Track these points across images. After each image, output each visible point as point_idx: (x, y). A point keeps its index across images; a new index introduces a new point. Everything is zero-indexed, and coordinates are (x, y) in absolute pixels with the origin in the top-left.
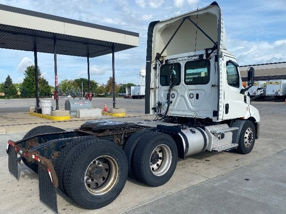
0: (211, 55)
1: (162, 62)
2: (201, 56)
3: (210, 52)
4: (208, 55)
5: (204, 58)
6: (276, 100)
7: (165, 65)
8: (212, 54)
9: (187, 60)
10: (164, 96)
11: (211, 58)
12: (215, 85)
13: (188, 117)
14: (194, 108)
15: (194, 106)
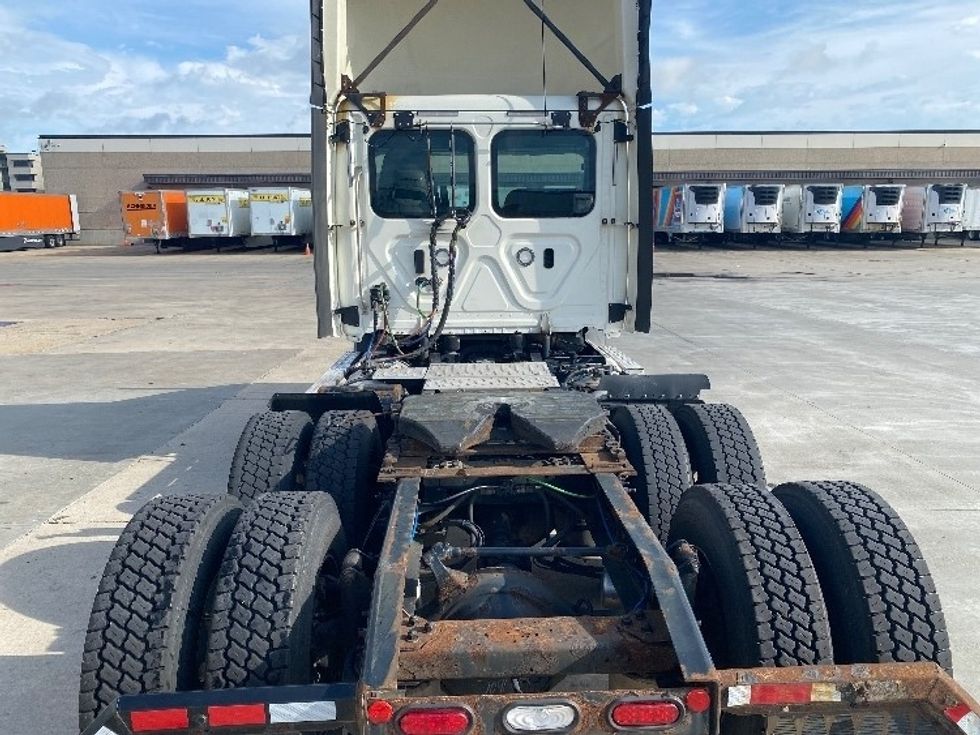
0: (600, 117)
1: (376, 117)
2: (561, 117)
3: (593, 105)
4: (587, 117)
5: (575, 123)
6: (278, 249)
7: (397, 131)
8: (602, 113)
9: (502, 122)
10: (395, 258)
11: (598, 129)
12: (613, 221)
13: (512, 331)
14: (537, 298)
15: (536, 294)
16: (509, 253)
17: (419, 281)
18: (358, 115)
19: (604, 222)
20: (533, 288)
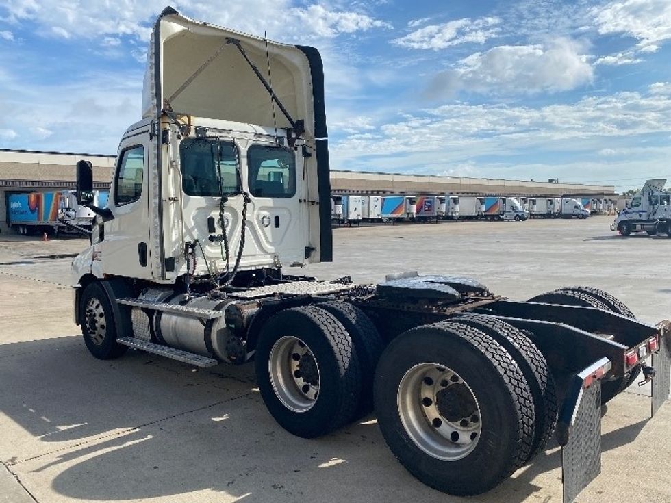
0: (296, 142)
1: (185, 129)
3: (292, 135)
5: (286, 144)
7: (197, 139)
8: (297, 140)
9: (252, 140)
11: (296, 149)
12: (305, 201)
13: (261, 267)
14: (272, 246)
15: (271, 244)
16: (257, 219)
17: (212, 239)
18: (174, 127)
19: (300, 201)
20: (271, 240)
